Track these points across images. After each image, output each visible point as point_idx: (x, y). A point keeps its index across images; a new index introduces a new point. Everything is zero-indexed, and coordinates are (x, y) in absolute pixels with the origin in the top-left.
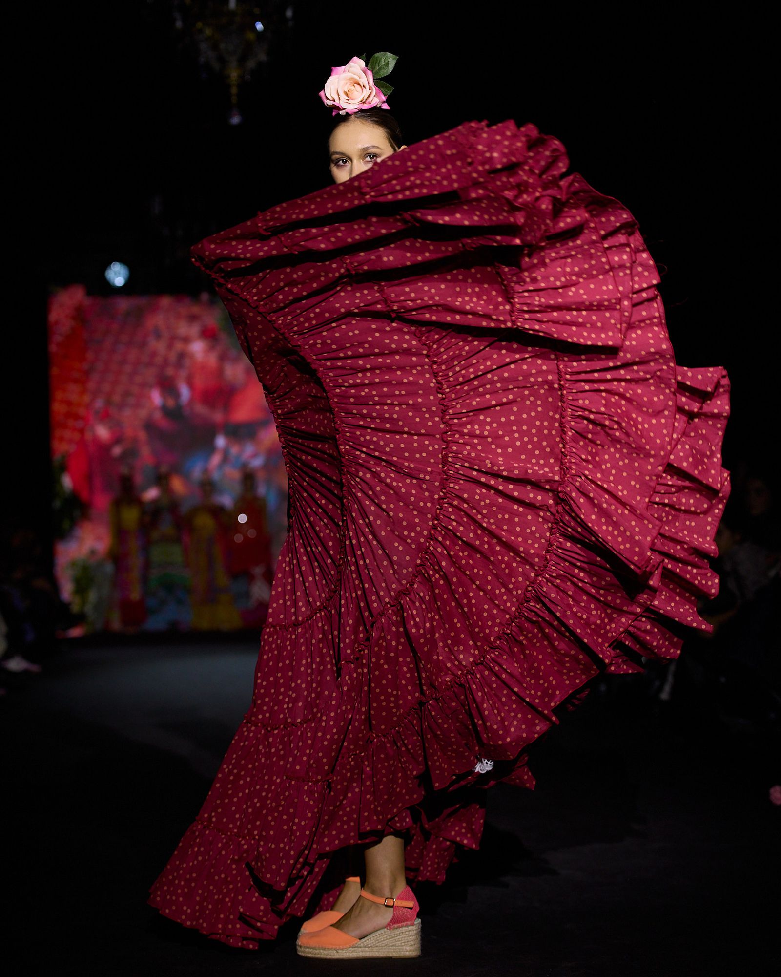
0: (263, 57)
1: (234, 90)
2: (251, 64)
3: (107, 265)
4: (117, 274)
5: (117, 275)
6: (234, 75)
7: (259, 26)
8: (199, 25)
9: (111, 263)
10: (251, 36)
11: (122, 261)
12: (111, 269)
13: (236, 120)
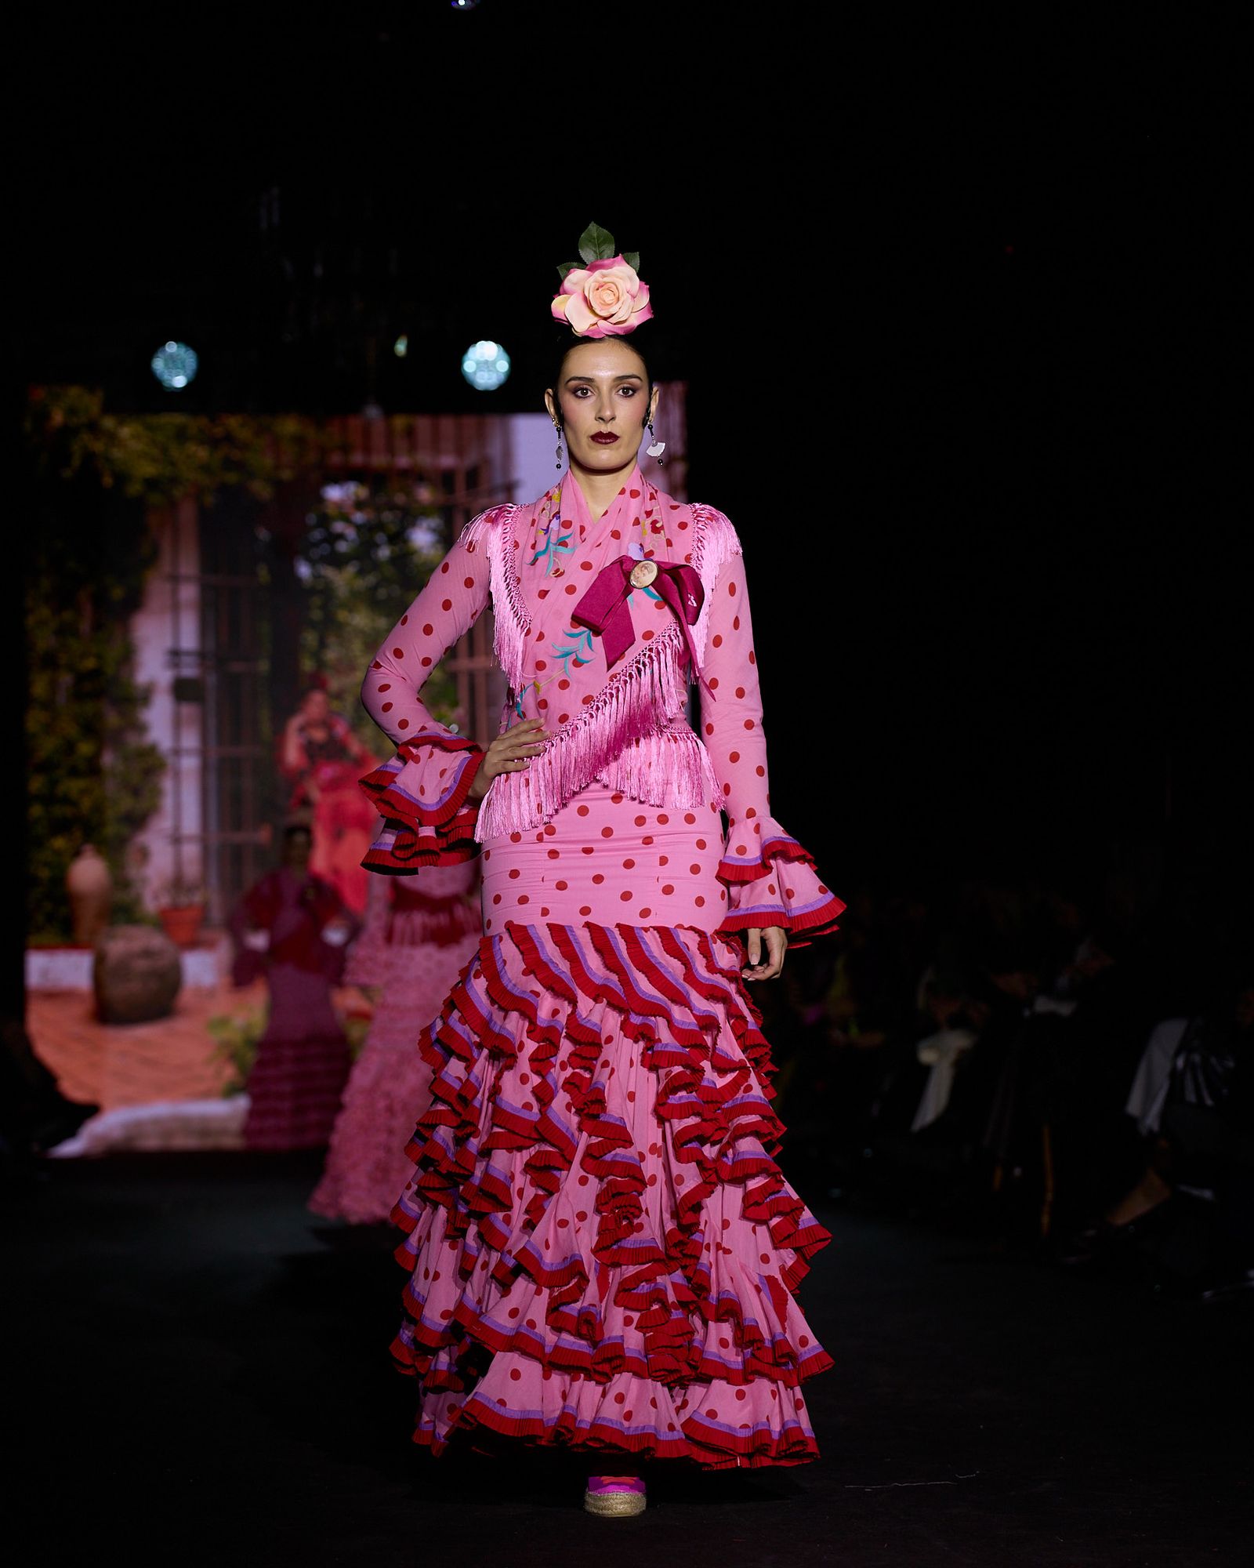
3: (153, 347)
5: (175, 368)
9: (163, 343)
11: (185, 339)
12: (161, 354)
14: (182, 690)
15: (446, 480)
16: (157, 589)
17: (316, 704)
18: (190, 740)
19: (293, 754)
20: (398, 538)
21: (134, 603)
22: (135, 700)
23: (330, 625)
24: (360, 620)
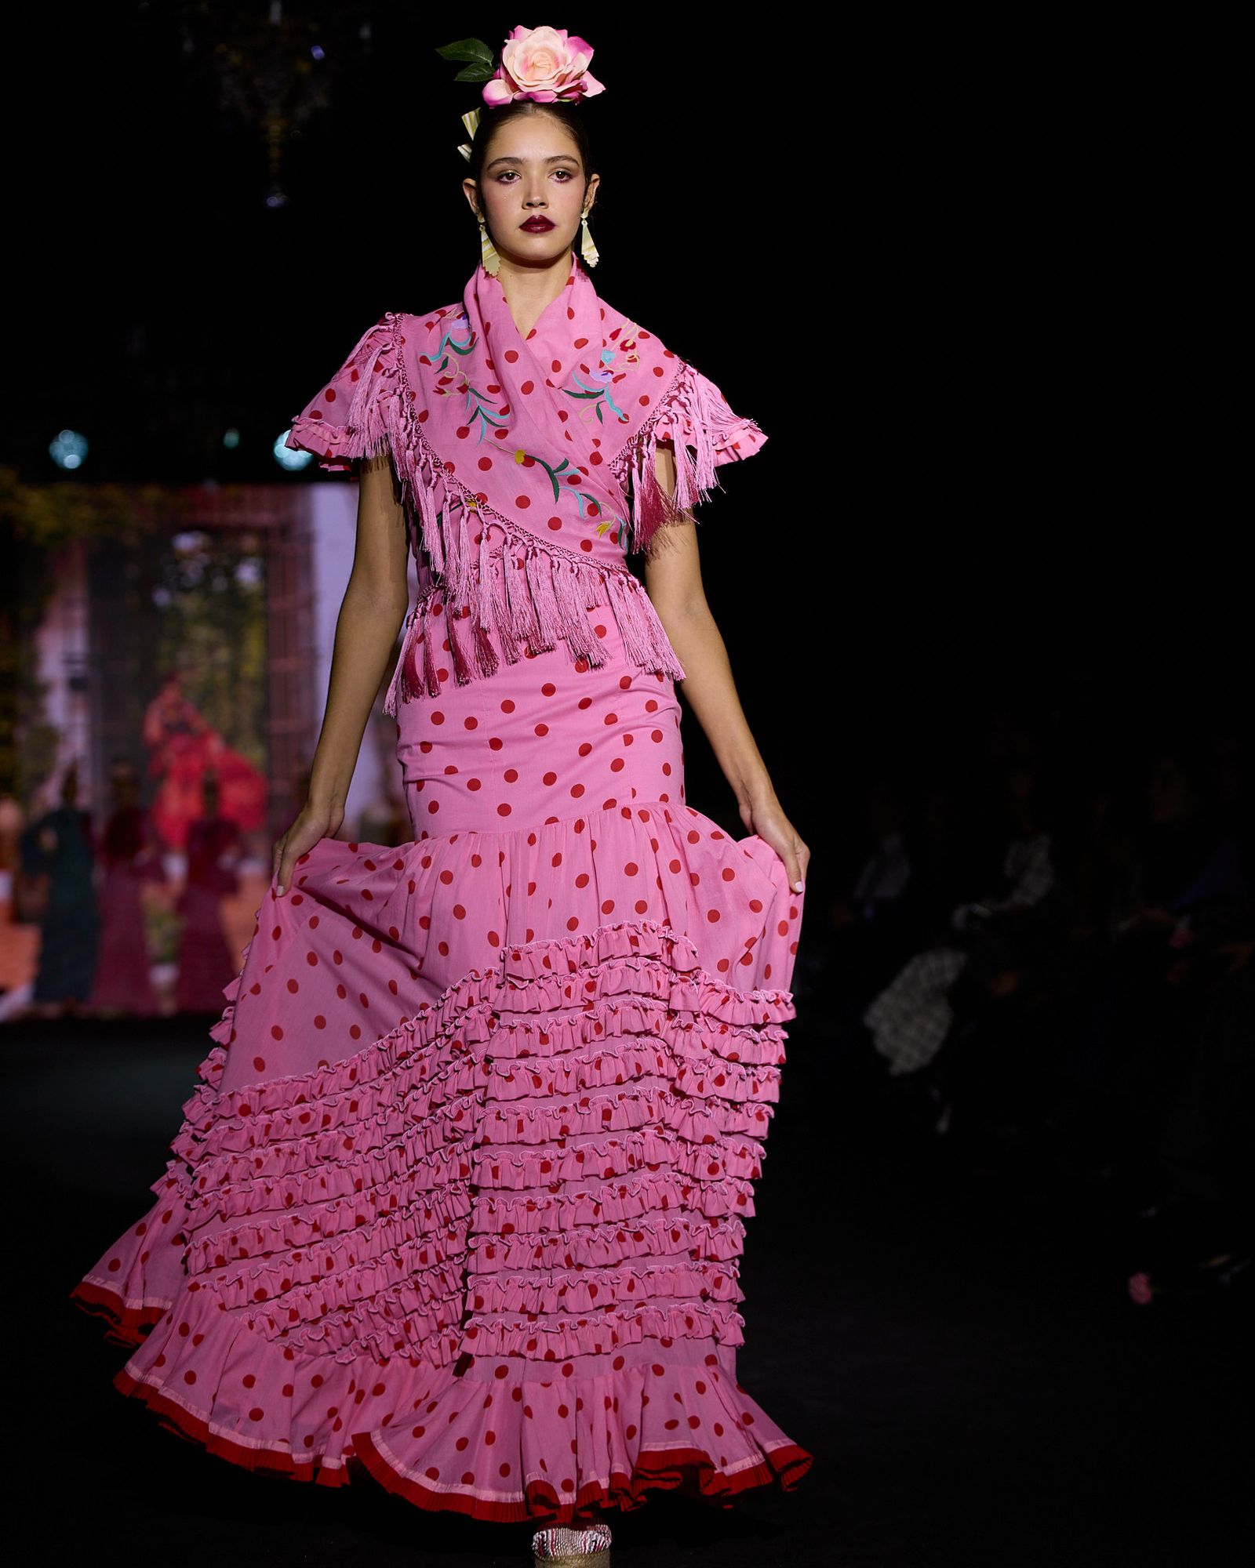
0: (321, 101)
1: (275, 153)
2: (302, 112)
3: (52, 435)
4: (69, 449)
5: (69, 452)
6: (275, 128)
7: (318, 53)
8: (222, 48)
9: (59, 433)
10: (304, 67)
11: (77, 429)
12: (58, 441)
13: (274, 201)
14: (76, 685)
15: (264, 533)
16: (56, 611)
17: (170, 695)
18: (80, 719)
19: (154, 728)
20: (230, 573)
21: (39, 621)
22: (38, 691)
23: (181, 638)
24: (202, 633)
